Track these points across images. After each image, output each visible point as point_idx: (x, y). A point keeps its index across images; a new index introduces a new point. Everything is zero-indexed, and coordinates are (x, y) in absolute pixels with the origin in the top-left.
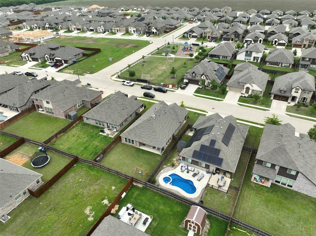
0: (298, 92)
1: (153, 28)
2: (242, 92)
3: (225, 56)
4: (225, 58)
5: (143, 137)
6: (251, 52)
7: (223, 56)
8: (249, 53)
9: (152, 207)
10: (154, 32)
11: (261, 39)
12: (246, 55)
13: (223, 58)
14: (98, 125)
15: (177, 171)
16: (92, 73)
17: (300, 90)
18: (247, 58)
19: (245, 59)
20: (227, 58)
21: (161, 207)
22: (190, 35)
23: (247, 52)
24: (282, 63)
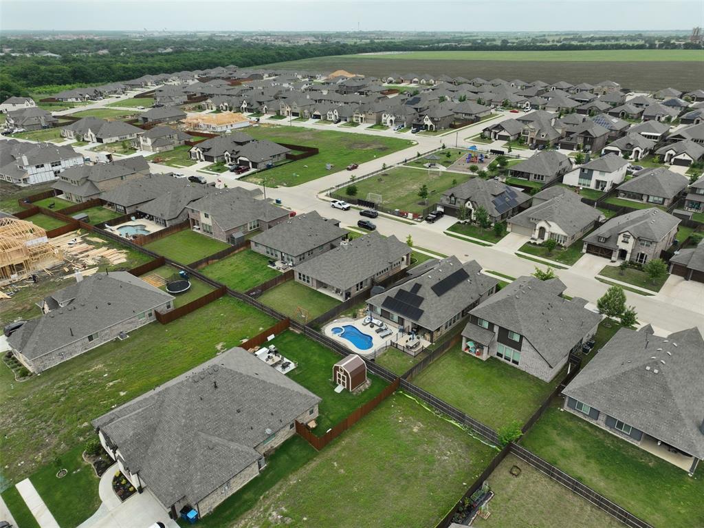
0: (628, 243)
1: (427, 117)
2: (533, 236)
3: (539, 176)
4: (539, 179)
5: (323, 273)
6: (591, 171)
7: (535, 175)
8: (586, 172)
9: (303, 355)
10: (427, 125)
11: (638, 149)
12: (581, 177)
13: (535, 178)
14: (269, 255)
15: (358, 324)
16: (289, 185)
17: (631, 237)
18: (583, 181)
19: (579, 184)
20: (542, 179)
21: (315, 358)
22: (496, 134)
23: (583, 171)
24: (648, 197)
